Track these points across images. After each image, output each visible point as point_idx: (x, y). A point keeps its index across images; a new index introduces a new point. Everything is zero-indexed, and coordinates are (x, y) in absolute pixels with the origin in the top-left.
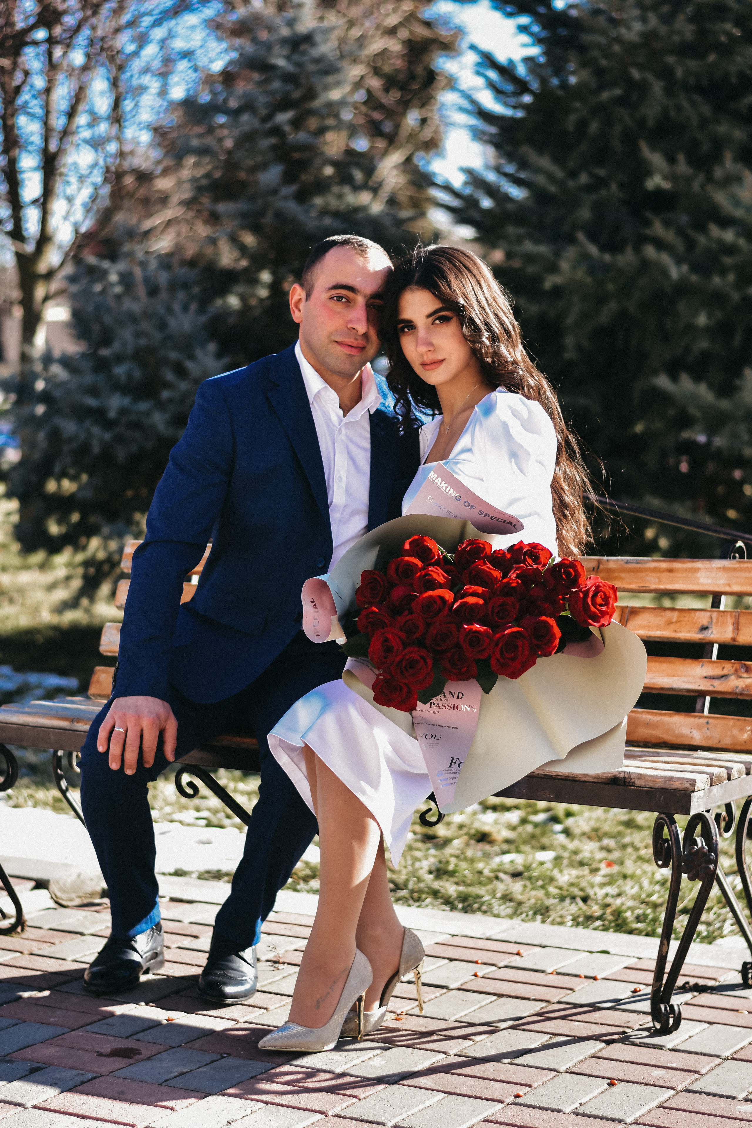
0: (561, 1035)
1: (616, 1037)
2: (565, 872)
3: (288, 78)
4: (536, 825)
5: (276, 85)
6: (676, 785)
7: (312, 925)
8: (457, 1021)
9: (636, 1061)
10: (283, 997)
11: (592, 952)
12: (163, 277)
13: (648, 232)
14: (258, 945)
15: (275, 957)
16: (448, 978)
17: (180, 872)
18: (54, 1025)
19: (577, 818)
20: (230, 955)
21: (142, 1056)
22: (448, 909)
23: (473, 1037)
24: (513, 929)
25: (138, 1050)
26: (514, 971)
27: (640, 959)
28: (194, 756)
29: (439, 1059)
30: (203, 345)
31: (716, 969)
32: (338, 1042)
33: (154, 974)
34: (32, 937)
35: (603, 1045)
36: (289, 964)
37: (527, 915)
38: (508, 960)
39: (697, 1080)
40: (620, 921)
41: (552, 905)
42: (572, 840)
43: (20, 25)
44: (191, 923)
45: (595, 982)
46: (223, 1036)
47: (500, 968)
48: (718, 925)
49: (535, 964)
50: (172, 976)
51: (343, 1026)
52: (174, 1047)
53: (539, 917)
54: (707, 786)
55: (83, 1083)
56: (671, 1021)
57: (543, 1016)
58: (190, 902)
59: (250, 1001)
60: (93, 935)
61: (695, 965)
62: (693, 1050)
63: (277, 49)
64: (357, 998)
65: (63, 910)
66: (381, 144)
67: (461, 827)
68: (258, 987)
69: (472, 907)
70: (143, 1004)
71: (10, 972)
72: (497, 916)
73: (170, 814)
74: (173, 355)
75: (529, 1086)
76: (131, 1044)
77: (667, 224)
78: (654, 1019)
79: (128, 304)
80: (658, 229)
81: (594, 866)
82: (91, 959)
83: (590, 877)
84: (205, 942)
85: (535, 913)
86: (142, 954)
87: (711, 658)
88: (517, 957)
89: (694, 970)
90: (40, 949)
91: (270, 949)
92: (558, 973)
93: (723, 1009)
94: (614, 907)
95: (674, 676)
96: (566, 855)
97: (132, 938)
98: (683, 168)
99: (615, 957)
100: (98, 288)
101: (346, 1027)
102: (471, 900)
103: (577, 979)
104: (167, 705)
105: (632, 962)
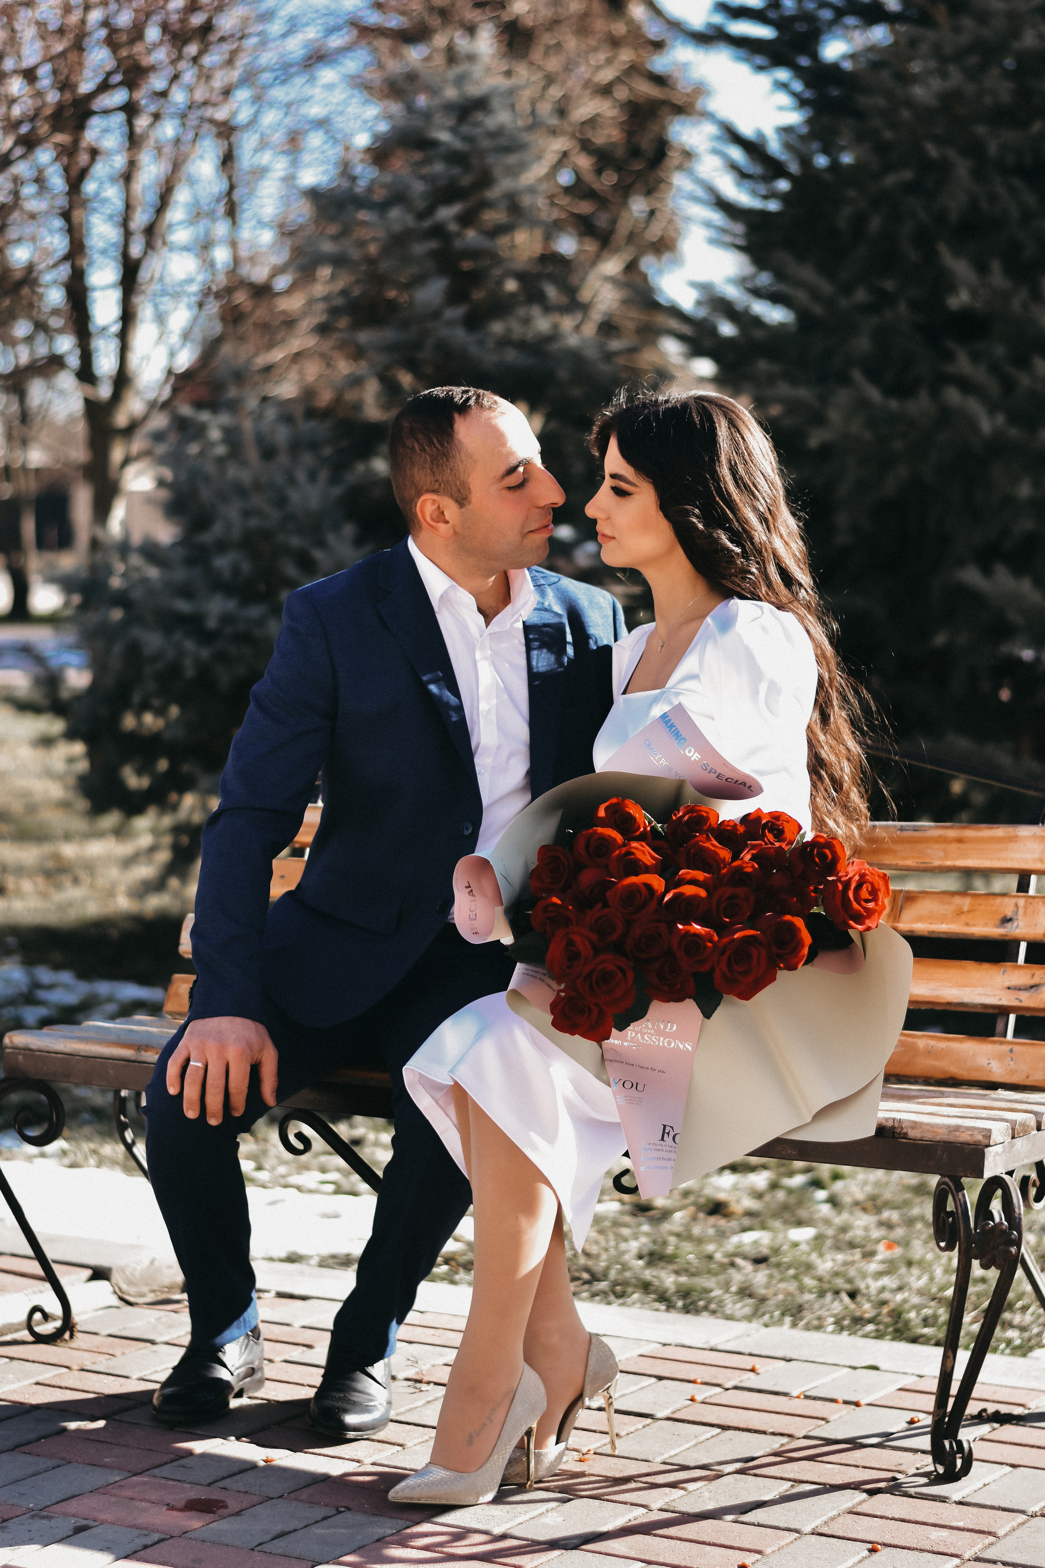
0: (807, 1482)
1: (882, 1485)
2: (828, 1256)
3: (456, 158)
4: (790, 1191)
5: (439, 168)
6: (964, 1137)
7: (464, 1329)
8: (664, 1463)
9: (908, 1517)
10: (426, 1429)
11: (855, 1368)
12: (282, 435)
13: (950, 369)
14: (392, 1357)
15: (417, 1373)
16: (654, 1403)
17: (294, 1257)
18: (109, 1467)
19: (848, 1181)
20: (354, 1371)
21: (228, 1511)
22: (663, 1307)
23: (685, 1485)
24: (748, 1336)
25: (223, 1502)
26: (746, 1393)
27: (921, 1377)
28: (303, 1098)
29: (637, 1516)
30: (336, 527)
31: (1026, 1391)
32: (499, 1491)
33: (249, 1398)
34: (84, 1346)
35: (864, 1496)
36: (436, 1384)
37: (772, 1317)
38: (739, 1379)
39: (992, 1544)
40: (900, 1325)
41: (807, 1302)
42: (839, 1213)
43: (85, 88)
44: (304, 1327)
45: (857, 1408)
46: (340, 1483)
47: (727, 1389)
48: (1036, 1330)
49: (775, 1385)
50: (275, 1401)
51: (506, 1469)
52: (272, 1498)
53: (788, 1320)
54: (1008, 1139)
55: (146, 1547)
56: (959, 1463)
57: (783, 1456)
58: (304, 1298)
59: (380, 1435)
60: (168, 1343)
61: (997, 1385)
62: (988, 1503)
63: (439, 118)
64: (524, 1431)
65: (129, 1309)
66: (591, 246)
67: (686, 1194)
68: (393, 1415)
69: (696, 1306)
70: (233, 1438)
71: (51, 1395)
72: (729, 1318)
73: (284, 1177)
74: (295, 541)
75: (759, 1552)
76: (214, 1494)
77: (976, 358)
78: (935, 1461)
79: (233, 472)
80: (963, 364)
81: (869, 1248)
82: (163, 1376)
83: (863, 1265)
84: (321, 1354)
85: (783, 1314)
86: (232, 1369)
87: (1016, 961)
88: (751, 1374)
89: (995, 1392)
90: (94, 1363)
91: (409, 1363)
92: (807, 1397)
93: (1033, 1447)
94: (892, 1305)
95: (965, 986)
96: (830, 1232)
97: (219, 1348)
98: (998, 278)
99: (886, 1374)
100: (194, 449)
101: (510, 1471)
102: (694, 1296)
103: (833, 1405)
104: (262, 1029)
105: (909, 1381)
